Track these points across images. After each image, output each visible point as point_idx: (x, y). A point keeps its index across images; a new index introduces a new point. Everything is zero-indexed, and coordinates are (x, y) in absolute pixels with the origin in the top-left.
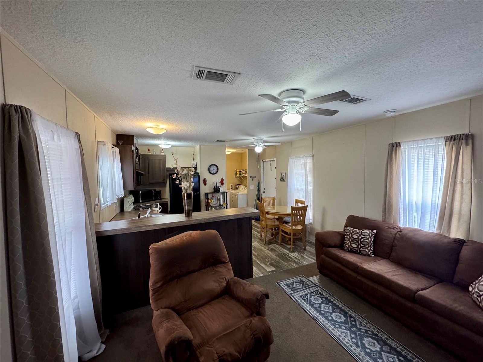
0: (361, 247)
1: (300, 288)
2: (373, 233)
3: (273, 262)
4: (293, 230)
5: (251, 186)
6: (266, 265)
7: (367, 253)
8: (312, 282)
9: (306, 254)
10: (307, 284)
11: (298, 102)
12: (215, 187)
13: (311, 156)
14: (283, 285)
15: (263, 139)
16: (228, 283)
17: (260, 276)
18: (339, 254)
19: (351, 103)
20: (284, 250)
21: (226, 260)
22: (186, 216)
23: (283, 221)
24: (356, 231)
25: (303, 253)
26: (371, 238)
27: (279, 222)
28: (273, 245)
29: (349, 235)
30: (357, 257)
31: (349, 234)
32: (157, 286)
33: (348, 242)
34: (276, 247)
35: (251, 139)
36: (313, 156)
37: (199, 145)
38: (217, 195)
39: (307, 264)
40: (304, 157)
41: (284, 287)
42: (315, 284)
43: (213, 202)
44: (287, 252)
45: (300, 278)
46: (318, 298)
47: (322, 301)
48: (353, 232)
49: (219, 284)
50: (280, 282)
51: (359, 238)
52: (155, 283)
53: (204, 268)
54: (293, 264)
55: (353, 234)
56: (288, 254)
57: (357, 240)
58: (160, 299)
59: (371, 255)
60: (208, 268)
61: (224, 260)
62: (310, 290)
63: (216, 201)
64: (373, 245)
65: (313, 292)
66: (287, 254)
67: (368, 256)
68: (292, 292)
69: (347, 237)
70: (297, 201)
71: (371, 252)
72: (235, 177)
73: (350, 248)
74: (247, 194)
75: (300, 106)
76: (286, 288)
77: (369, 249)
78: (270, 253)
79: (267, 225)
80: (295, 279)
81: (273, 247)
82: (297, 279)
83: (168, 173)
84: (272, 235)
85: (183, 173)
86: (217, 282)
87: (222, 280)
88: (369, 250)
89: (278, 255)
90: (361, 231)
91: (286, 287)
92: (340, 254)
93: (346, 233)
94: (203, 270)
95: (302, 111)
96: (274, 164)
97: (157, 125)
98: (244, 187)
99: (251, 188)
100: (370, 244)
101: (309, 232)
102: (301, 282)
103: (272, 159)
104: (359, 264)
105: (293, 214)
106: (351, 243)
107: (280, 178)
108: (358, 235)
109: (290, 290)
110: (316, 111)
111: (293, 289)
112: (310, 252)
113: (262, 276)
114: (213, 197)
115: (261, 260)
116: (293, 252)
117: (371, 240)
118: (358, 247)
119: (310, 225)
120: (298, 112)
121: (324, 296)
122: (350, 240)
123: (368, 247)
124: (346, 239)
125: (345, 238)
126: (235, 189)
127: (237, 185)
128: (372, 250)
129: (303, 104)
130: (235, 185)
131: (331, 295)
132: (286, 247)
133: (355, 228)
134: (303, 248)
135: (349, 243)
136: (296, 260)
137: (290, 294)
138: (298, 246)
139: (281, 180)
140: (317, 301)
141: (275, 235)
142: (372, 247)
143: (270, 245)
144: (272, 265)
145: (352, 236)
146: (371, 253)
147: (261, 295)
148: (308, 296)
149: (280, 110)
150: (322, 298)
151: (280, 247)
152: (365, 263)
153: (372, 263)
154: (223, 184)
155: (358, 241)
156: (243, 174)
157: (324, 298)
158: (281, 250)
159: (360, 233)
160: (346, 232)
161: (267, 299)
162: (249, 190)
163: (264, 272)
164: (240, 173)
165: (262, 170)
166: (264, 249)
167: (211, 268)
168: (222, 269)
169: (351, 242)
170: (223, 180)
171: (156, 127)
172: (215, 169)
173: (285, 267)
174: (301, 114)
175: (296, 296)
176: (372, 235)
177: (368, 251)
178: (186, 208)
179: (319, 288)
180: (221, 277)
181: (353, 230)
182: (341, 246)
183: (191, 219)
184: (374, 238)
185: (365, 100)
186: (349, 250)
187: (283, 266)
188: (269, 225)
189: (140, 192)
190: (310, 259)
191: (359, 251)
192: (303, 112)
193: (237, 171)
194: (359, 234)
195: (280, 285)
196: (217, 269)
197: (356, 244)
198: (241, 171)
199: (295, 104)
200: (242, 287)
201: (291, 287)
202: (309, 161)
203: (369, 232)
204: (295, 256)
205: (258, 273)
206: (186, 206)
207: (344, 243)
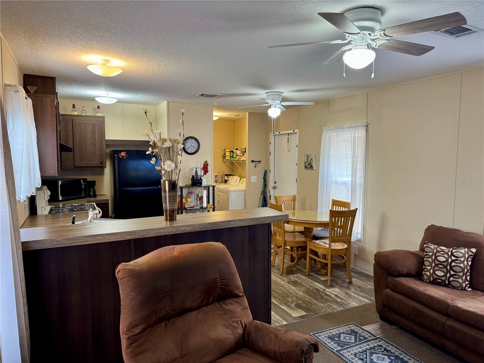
0: (452, 276)
1: (352, 343)
2: (470, 253)
3: (300, 302)
4: (332, 250)
5: (252, 177)
6: (289, 306)
7: (461, 285)
8: (369, 333)
9: (353, 290)
10: (362, 336)
11: (371, 29)
12: (193, 176)
13: (364, 126)
14: (323, 338)
15: (283, 95)
16: (245, 328)
17: (282, 324)
18: (415, 288)
19: (450, 36)
20: (316, 284)
21: (240, 293)
22: (166, 220)
23: (312, 235)
24: (443, 251)
25: (348, 288)
26: (467, 261)
27: (305, 237)
28: (295, 275)
29: (432, 256)
30: (445, 292)
31: (431, 254)
32: (135, 332)
33: (429, 268)
34: (301, 279)
35: (261, 94)
36: (367, 126)
37: (166, 101)
38: (197, 190)
39: (357, 305)
40: (350, 127)
41: (326, 340)
42: (375, 336)
43: (190, 202)
44: (322, 286)
45: (349, 327)
46: (384, 356)
47: (389, 360)
48: (438, 252)
49: (232, 331)
50: (318, 333)
51: (447, 260)
52: (131, 327)
53: (207, 305)
54: (334, 306)
55: (438, 254)
56: (324, 290)
57: (445, 264)
58: (142, 352)
59: (467, 288)
60: (212, 305)
61: (237, 292)
62: (368, 345)
63: (195, 201)
64: (471, 273)
65: (374, 348)
66: (322, 290)
67: (462, 289)
68: (339, 348)
69: (428, 259)
70: (335, 203)
71: (467, 283)
72: (223, 162)
73: (433, 277)
74: (245, 191)
75: (377, 35)
76: (329, 343)
77: (464, 278)
78: (294, 288)
79: (285, 242)
80: (342, 329)
81: (296, 279)
82: (346, 328)
83: (109, 150)
84: (292, 260)
85: (164, 146)
86: (228, 328)
87: (235, 325)
88: (463, 280)
89: (308, 292)
90: (451, 249)
91: (329, 340)
92: (417, 287)
93: (425, 254)
94: (205, 308)
95: (376, 45)
96: (295, 140)
97: (107, 61)
98: (239, 178)
99: (252, 181)
100: (466, 270)
101: (355, 255)
102: (352, 334)
103: (292, 131)
104: (450, 302)
105: (332, 223)
106: (435, 269)
107: (305, 164)
108: (446, 256)
109: (336, 345)
110: (398, 47)
111: (340, 344)
112: (359, 287)
113: (286, 325)
114: (189, 194)
115: (280, 300)
116: (331, 286)
117: (468, 264)
118: (445, 275)
119: (357, 243)
120: (369, 47)
121: (392, 353)
122: (433, 265)
123: (463, 276)
124: (426, 263)
125: (423, 261)
126: (223, 183)
127: (226, 175)
128: (468, 281)
129: (383, 32)
130: (223, 176)
131: (403, 352)
132: (318, 278)
133: (441, 246)
134: (348, 280)
135: (431, 269)
136: (339, 300)
137: (337, 351)
138: (339, 278)
139: (306, 167)
140: (383, 360)
141: (298, 259)
142: (468, 276)
143: (291, 276)
144: (299, 306)
145: (436, 257)
146: (466, 285)
147: (308, 345)
148: (366, 354)
149: (339, 42)
150: (389, 357)
151: (308, 279)
152: (458, 299)
153: (470, 300)
154: (207, 172)
155: (448, 267)
156: (237, 156)
157: (392, 356)
158: (310, 284)
159: (450, 253)
160: (426, 252)
161: (315, 352)
162: (249, 183)
163: (288, 317)
164: (232, 155)
165: (272, 150)
166: (282, 283)
167: (217, 304)
168: (233, 306)
169: (434, 267)
170: (207, 165)
171: (104, 63)
172: (193, 145)
173: (321, 310)
174: (373, 49)
175: (348, 354)
176: (470, 256)
177: (463, 282)
178: (168, 206)
179: (383, 342)
180: (235, 319)
181: (438, 248)
182: (418, 275)
183: (175, 225)
184: (472, 261)
185: (475, 32)
186: (430, 280)
187: (318, 308)
188: (289, 241)
189: (60, 183)
190: (360, 298)
191: (447, 282)
192: (377, 47)
193: (226, 150)
194: (448, 255)
195: (318, 338)
196: (226, 307)
197: (443, 271)
198: (233, 151)
199: (367, 33)
200: (272, 335)
201: (337, 341)
202: (360, 135)
203: (465, 251)
204: (336, 294)
205: (279, 320)
206: (168, 203)
207: (423, 270)
